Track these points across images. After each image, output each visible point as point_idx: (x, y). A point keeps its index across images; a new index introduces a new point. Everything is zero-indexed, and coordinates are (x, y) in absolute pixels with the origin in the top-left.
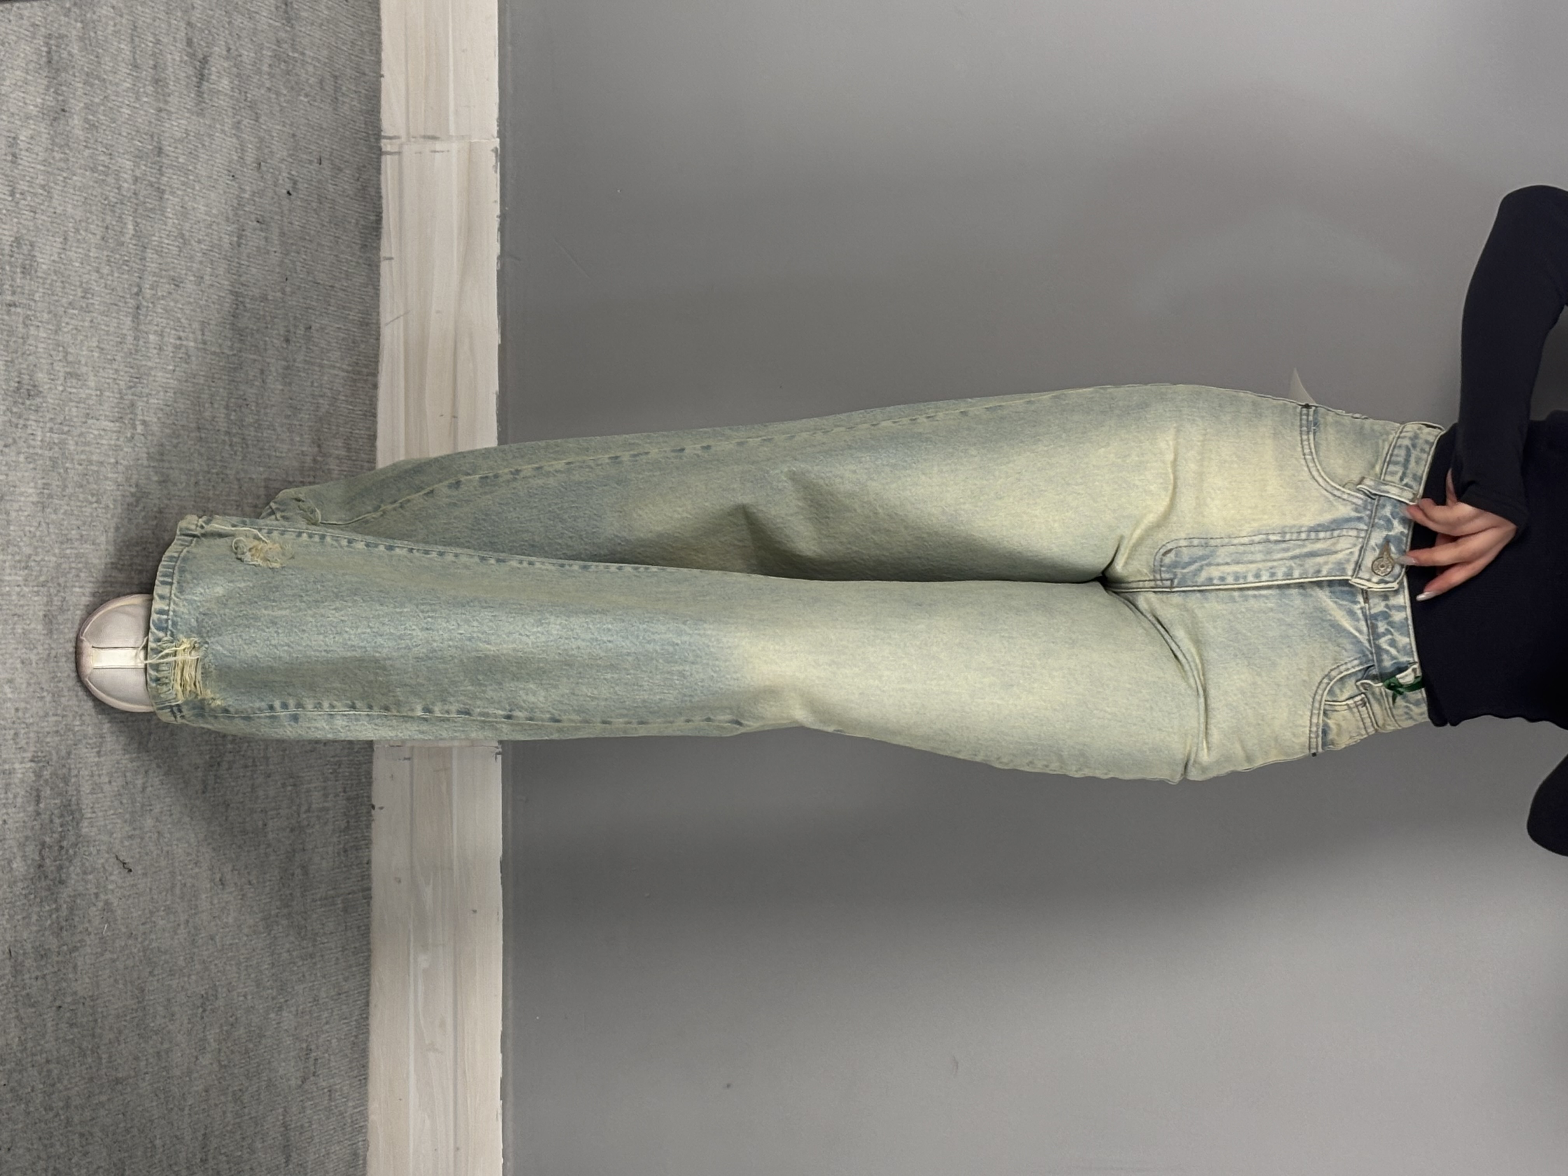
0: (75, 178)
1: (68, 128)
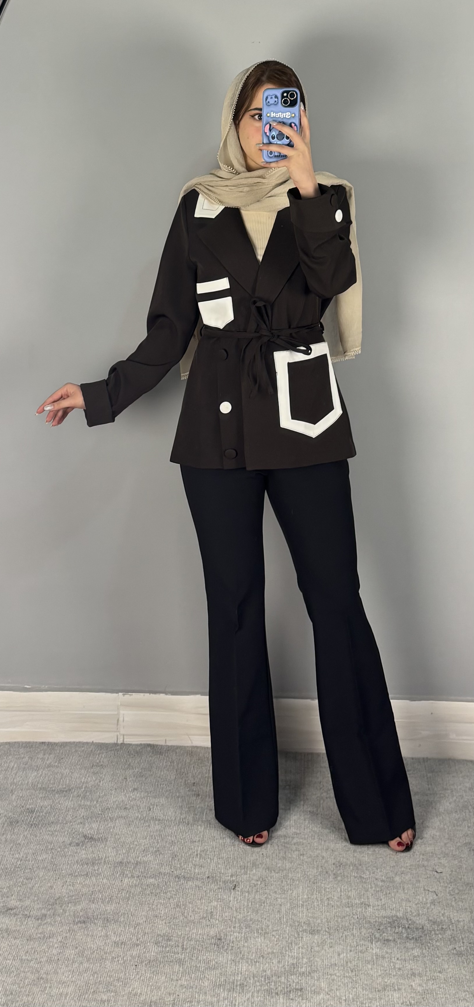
0: (131, 910)
1: (111, 913)
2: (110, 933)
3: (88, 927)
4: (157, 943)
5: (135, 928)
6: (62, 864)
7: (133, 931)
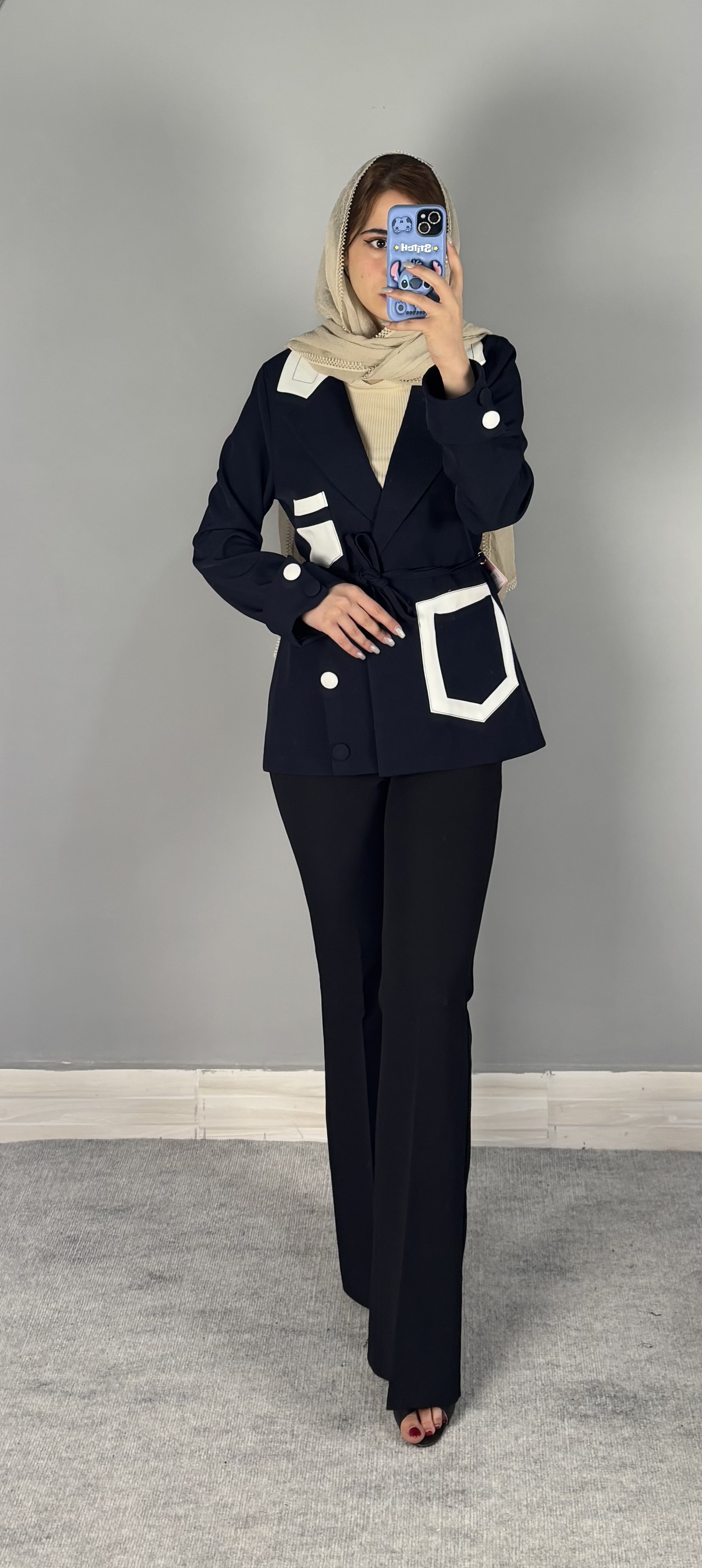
0: (218, 1381)
1: (189, 1386)
2: (189, 1414)
3: (156, 1408)
4: (255, 1428)
5: (224, 1406)
6: (118, 1316)
7: (220, 1411)
